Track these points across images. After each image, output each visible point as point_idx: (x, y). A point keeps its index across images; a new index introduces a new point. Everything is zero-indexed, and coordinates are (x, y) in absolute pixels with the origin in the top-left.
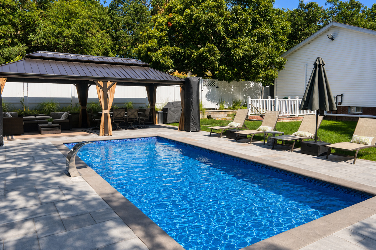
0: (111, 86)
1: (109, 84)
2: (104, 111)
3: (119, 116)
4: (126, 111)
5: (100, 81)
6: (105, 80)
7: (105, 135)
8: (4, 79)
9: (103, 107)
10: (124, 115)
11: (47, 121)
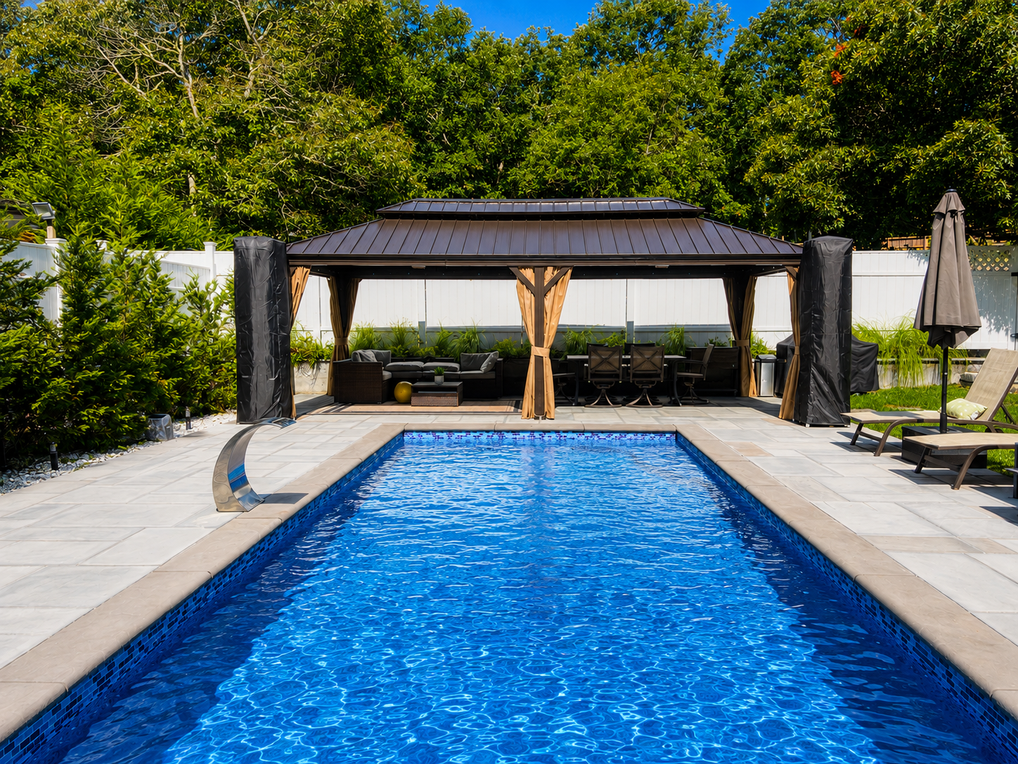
0: (554, 282)
1: (549, 274)
2: (536, 351)
3: (605, 367)
4: (625, 354)
5: (525, 268)
6: (538, 263)
7: (536, 418)
8: (305, 270)
9: (532, 341)
10: (620, 365)
11: (433, 375)
